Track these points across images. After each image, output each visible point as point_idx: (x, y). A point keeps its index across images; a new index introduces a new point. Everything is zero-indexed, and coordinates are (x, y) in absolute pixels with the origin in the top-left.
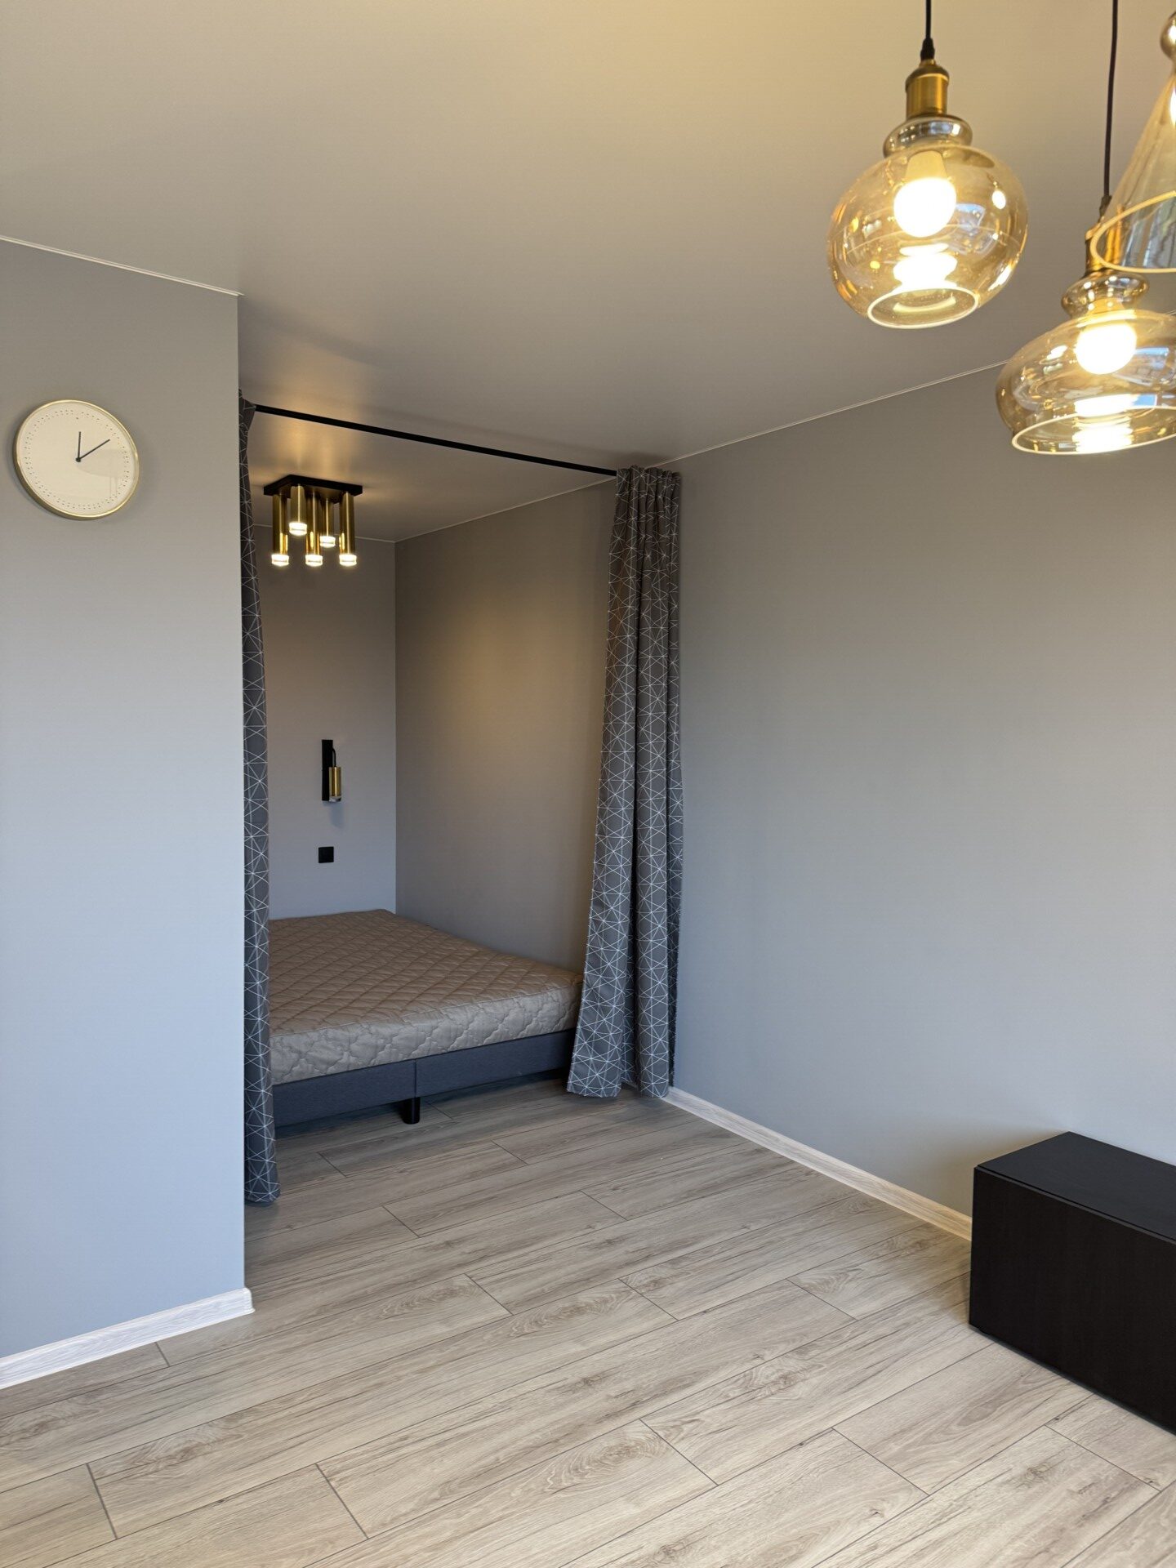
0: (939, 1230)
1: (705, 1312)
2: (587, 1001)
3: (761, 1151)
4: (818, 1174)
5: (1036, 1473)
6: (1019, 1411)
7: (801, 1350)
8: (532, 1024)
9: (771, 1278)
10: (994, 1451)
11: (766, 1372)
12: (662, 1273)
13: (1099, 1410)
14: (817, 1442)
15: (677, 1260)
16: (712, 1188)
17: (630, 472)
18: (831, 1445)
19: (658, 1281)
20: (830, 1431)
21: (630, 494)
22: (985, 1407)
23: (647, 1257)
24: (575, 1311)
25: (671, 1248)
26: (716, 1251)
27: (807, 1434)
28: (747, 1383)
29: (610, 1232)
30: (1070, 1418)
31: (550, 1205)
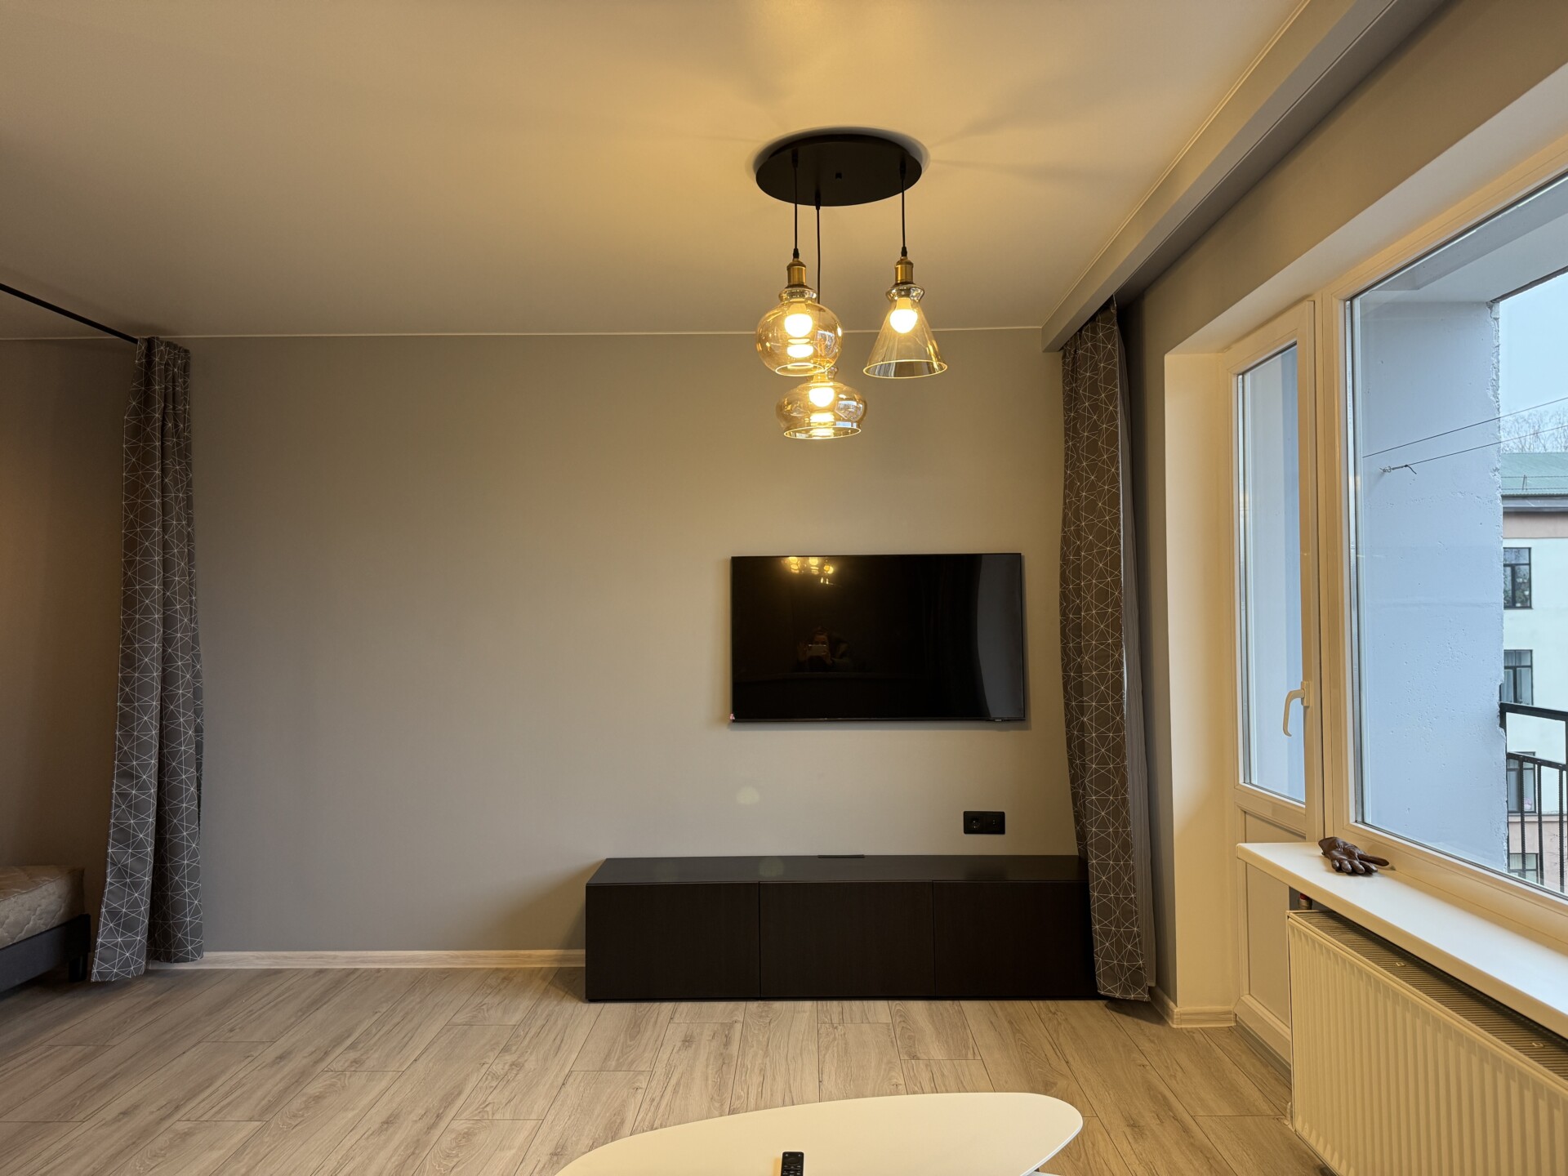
0: (507, 969)
1: (415, 1060)
2: (112, 881)
3: (321, 972)
4: (387, 970)
5: (688, 1041)
6: (651, 1024)
7: (506, 1049)
8: (31, 923)
9: (435, 1028)
10: (659, 1043)
11: (498, 1068)
12: (352, 1055)
13: (685, 1007)
14: (571, 1080)
15: (352, 1047)
16: (316, 1003)
17: (150, 343)
18: (580, 1077)
19: (355, 1061)
20: (571, 1072)
21: (149, 363)
22: (635, 1029)
23: (326, 1054)
24: (318, 1098)
25: (338, 1042)
26: (374, 1031)
27: (560, 1080)
28: (495, 1076)
29: (272, 1053)
30: (677, 1015)
31: (185, 1059)
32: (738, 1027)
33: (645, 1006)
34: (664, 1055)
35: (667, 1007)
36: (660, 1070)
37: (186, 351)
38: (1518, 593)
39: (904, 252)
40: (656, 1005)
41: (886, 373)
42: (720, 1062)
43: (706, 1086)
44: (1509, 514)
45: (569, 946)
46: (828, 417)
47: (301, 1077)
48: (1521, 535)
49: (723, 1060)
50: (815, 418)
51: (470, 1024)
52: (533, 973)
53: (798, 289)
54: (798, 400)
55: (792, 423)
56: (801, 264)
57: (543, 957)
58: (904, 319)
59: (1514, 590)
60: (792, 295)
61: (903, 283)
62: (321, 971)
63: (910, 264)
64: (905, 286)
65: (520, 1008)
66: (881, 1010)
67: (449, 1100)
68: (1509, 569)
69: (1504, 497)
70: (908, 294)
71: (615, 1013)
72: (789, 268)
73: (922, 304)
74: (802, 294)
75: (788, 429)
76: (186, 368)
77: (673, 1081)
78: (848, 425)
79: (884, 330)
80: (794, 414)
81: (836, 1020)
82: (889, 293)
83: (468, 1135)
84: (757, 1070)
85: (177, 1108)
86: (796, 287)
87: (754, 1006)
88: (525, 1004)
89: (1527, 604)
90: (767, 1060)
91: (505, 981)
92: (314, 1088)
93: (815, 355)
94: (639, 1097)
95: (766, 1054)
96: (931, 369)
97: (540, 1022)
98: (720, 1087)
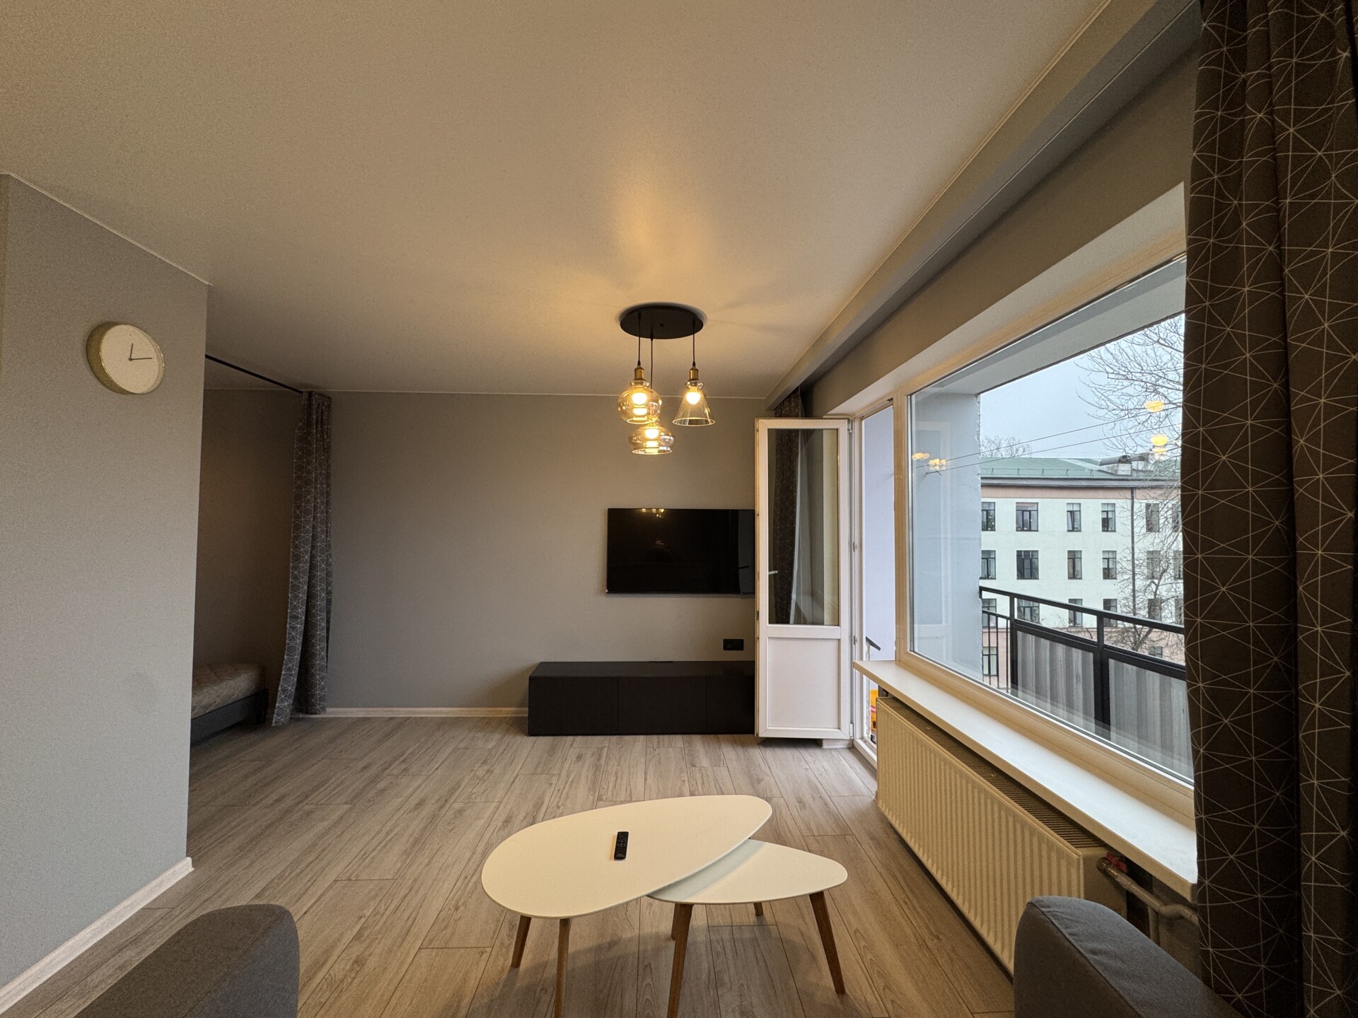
0: (490, 718)
1: (437, 769)
6: (561, 748)
10: (564, 758)
11: (480, 773)
12: (403, 766)
13: (579, 738)
14: (517, 779)
15: (404, 761)
16: (387, 736)
17: (310, 394)
18: (522, 778)
19: (405, 769)
20: (518, 775)
21: (310, 405)
22: (552, 751)
23: (390, 765)
24: (383, 791)
25: (396, 759)
26: (416, 752)
27: (512, 779)
28: (478, 778)
29: (361, 764)
30: (575, 743)
31: (314, 768)
32: (606, 749)
33: (559, 738)
34: (567, 765)
35: (570, 738)
36: (564, 773)
37: (330, 398)
38: (989, 523)
39: (694, 364)
40: (564, 738)
41: (684, 423)
42: (595, 768)
43: (587, 781)
44: (983, 486)
45: (521, 705)
46: (655, 444)
47: (374, 780)
48: (990, 497)
49: (597, 767)
50: (649, 444)
51: (466, 748)
52: (501, 720)
53: (640, 381)
54: (639, 434)
55: (637, 446)
56: (642, 369)
57: (507, 711)
58: (693, 397)
59: (987, 522)
60: (636, 384)
61: (693, 379)
62: (391, 718)
63: (697, 370)
64: (694, 381)
65: (492, 741)
66: (678, 740)
67: (452, 791)
68: (985, 512)
69: (982, 478)
70: (696, 384)
71: (544, 742)
72: (636, 370)
73: (703, 390)
74: (642, 384)
75: (635, 449)
76: (329, 406)
77: (570, 780)
78: (665, 448)
79: (683, 402)
80: (638, 442)
81: (655, 746)
82: (686, 384)
83: (460, 811)
84: (613, 773)
85: (307, 797)
86: (639, 379)
87: (614, 738)
88: (497, 736)
89: (993, 529)
90: (619, 767)
91: (487, 724)
92: (381, 785)
93: (648, 414)
94: (552, 789)
95: (619, 765)
96: (707, 422)
97: (503, 748)
98: (594, 783)
